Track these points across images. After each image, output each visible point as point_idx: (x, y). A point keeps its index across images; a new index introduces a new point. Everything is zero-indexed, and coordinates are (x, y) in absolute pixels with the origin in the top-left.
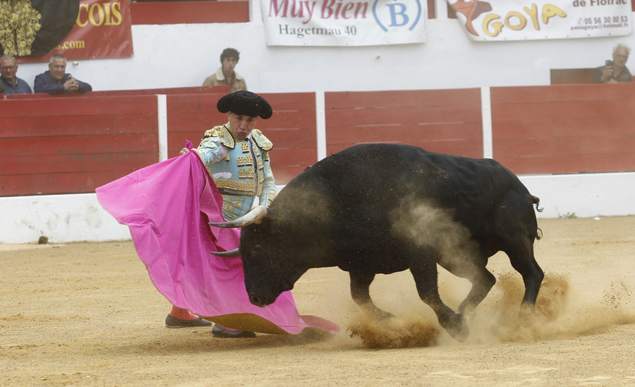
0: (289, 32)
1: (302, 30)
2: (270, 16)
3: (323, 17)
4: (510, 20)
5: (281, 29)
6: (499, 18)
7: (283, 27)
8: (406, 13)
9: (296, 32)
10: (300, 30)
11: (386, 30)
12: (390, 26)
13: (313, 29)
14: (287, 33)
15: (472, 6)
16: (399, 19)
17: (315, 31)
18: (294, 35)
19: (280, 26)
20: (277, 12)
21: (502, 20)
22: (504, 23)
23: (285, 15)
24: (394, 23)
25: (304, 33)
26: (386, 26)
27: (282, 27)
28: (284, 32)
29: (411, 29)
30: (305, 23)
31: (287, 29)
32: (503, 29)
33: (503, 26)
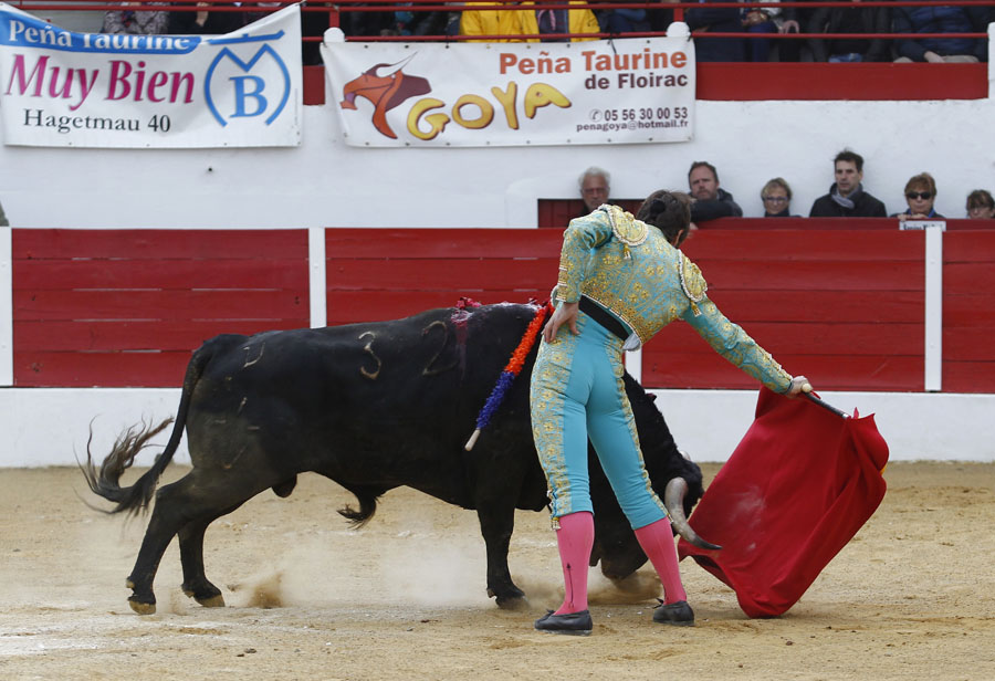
0: (44, 122)
1: (68, 121)
2: (8, 93)
3: (111, 96)
4: (462, 110)
5: (27, 118)
6: (443, 106)
7: (33, 114)
8: (262, 93)
9: (57, 123)
10: (64, 120)
11: (223, 123)
12: (232, 116)
13: (88, 120)
14: (39, 124)
15: (392, 85)
16: (251, 105)
17: (91, 123)
18: (51, 128)
19: (27, 112)
20: (23, 88)
21: (447, 111)
22: (450, 116)
23: (38, 93)
24: (240, 112)
25: (70, 125)
26: (225, 117)
27: (31, 114)
28: (33, 122)
29: (269, 121)
30: (73, 109)
31: (39, 118)
32: (447, 126)
33: (449, 121)
